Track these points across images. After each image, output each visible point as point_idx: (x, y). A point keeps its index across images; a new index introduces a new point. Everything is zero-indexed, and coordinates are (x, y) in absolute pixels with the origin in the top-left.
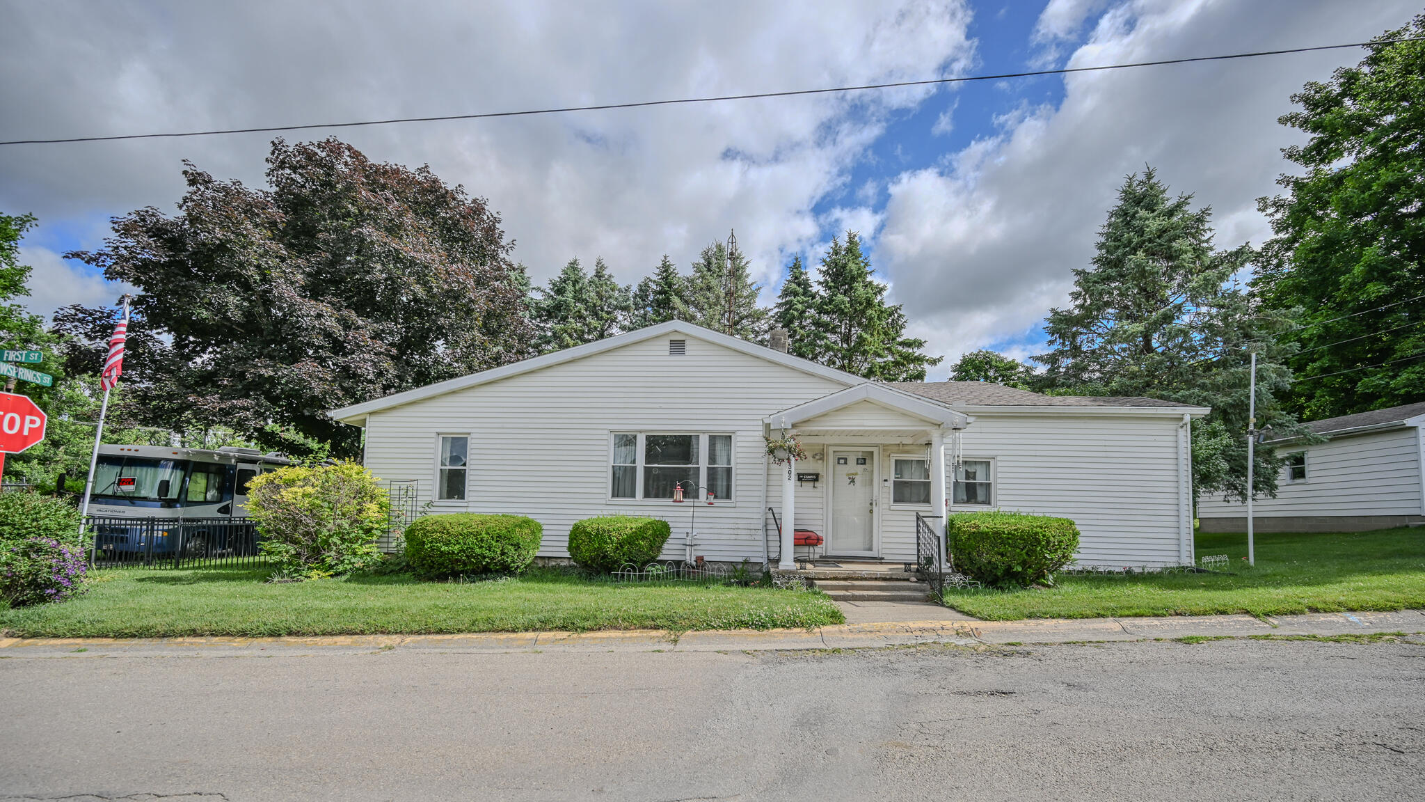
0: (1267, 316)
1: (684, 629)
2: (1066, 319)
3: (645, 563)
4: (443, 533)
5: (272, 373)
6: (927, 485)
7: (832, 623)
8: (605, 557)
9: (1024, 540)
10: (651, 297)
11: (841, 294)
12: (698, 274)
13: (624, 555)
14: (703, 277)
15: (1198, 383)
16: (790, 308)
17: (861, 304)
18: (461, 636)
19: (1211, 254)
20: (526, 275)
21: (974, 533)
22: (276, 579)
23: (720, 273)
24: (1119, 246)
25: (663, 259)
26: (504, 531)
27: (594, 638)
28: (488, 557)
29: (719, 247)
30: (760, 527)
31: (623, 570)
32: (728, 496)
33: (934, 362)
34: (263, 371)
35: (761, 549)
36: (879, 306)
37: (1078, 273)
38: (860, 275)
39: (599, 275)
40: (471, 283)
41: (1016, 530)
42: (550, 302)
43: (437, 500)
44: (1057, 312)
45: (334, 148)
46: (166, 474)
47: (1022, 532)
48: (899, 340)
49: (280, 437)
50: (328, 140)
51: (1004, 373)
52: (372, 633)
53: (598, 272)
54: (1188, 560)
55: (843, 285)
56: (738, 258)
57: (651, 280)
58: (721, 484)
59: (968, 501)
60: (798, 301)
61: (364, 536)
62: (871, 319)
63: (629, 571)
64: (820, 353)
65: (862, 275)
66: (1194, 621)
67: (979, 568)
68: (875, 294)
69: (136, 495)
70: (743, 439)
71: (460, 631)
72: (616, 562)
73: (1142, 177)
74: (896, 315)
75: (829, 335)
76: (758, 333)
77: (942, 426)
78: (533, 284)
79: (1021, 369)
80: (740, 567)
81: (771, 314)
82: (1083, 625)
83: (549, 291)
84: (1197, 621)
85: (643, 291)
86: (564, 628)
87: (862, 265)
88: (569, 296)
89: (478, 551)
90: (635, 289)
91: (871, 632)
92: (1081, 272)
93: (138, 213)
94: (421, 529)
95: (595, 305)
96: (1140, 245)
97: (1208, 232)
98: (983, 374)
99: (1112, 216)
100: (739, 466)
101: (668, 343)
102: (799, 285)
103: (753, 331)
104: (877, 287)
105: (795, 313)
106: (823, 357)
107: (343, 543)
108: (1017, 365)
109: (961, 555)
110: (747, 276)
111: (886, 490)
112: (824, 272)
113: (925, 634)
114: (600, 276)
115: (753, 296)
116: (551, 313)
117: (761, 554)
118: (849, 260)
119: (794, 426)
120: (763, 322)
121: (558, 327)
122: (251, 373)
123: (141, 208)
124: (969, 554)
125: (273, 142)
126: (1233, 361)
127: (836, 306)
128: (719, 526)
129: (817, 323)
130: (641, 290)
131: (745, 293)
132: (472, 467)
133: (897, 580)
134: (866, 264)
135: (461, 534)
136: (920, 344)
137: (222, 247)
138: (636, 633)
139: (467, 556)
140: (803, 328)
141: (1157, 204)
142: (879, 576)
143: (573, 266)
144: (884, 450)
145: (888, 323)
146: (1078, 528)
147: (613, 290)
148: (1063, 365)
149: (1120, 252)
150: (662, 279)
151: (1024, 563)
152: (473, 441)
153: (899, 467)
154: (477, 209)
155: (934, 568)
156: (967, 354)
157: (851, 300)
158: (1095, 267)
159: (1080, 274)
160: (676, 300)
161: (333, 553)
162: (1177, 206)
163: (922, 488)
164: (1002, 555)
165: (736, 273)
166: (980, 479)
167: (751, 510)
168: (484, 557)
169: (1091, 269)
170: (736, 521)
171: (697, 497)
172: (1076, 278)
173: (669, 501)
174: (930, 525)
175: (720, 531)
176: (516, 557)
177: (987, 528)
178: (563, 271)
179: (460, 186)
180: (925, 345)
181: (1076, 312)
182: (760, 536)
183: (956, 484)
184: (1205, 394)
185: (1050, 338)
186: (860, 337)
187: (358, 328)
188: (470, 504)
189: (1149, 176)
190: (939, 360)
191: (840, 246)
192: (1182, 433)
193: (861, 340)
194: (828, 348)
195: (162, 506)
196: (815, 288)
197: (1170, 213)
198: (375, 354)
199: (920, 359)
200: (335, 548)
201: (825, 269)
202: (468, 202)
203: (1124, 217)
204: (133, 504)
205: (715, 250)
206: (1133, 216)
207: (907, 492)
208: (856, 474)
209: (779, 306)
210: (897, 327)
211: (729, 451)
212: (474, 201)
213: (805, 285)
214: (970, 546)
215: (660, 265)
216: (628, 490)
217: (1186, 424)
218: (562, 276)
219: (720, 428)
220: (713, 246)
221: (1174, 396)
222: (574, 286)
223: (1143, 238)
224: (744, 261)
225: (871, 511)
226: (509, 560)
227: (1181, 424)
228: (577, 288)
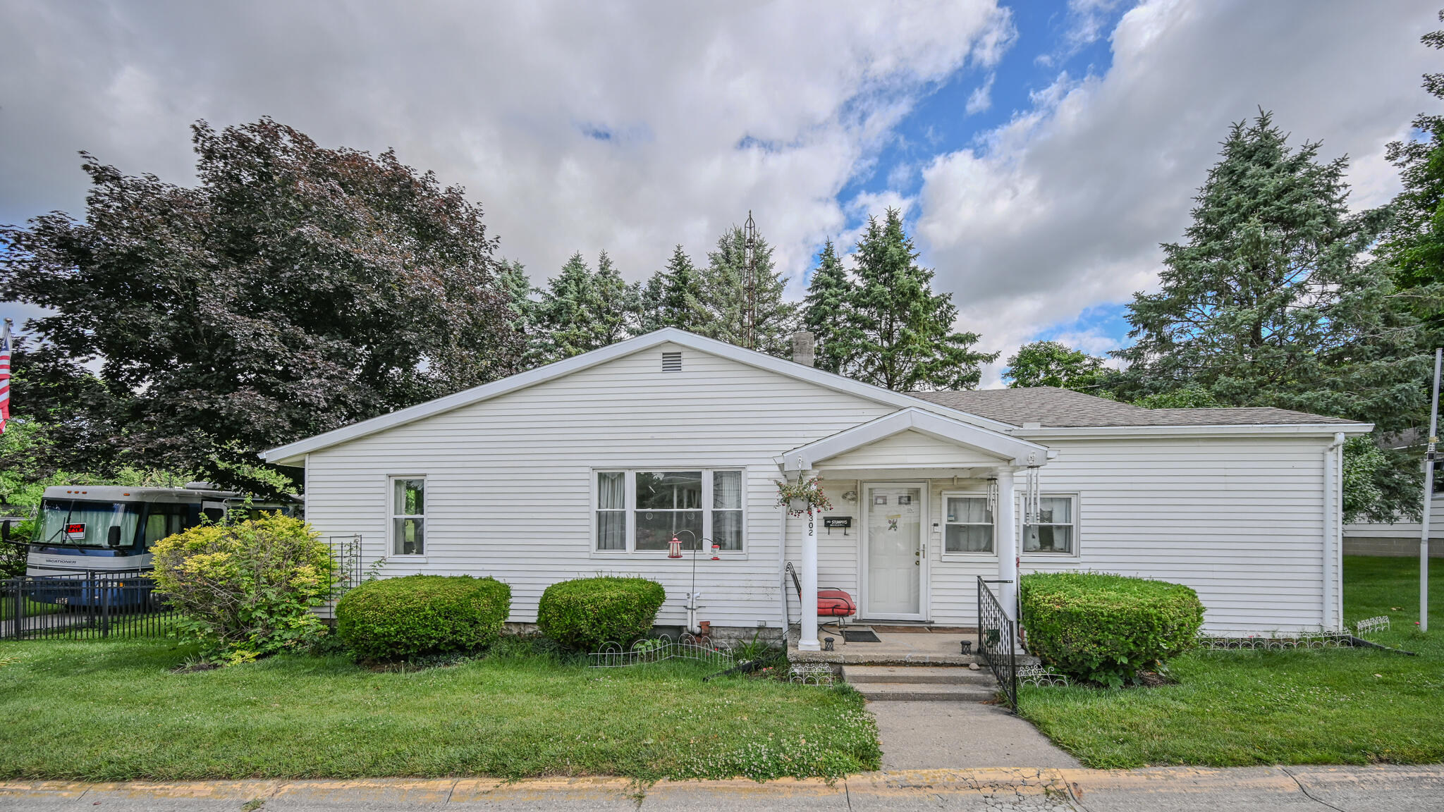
0: (1418, 293)
1: (653, 777)
2: (1155, 306)
3: (630, 641)
4: (376, 610)
5: (206, 406)
6: (989, 530)
7: (862, 769)
8: (579, 635)
9: (1131, 624)
10: (664, 295)
11: (880, 284)
12: (716, 266)
13: (602, 633)
14: (721, 269)
15: (1327, 381)
16: (821, 303)
17: (903, 294)
18: (355, 783)
19: (1343, 218)
20: (524, 275)
21: (1059, 612)
22: (189, 665)
23: (741, 265)
24: (1224, 212)
25: (676, 249)
26: (455, 603)
27: (529, 791)
28: (435, 638)
29: (738, 233)
30: (778, 584)
31: (603, 650)
32: (739, 547)
33: (990, 359)
34: (196, 404)
35: (780, 611)
36: (925, 296)
37: (1168, 248)
38: (902, 261)
39: (604, 272)
40: (439, 291)
41: (1120, 611)
42: (549, 305)
43: (391, 555)
44: (1143, 297)
45: (270, 131)
46: (117, 519)
47: (1128, 613)
48: (948, 335)
49: (237, 475)
50: (262, 121)
51: (1068, 366)
52: (242, 777)
53: (602, 269)
54: (1334, 623)
55: (883, 273)
56: (760, 246)
57: (663, 275)
58: (729, 528)
59: (1042, 549)
60: (831, 294)
61: (298, 606)
62: (916, 313)
63: (611, 651)
64: (857, 353)
65: (904, 260)
66: (1411, 775)
67: (1066, 659)
68: (920, 282)
69: (88, 543)
70: (755, 475)
71: (355, 775)
72: (593, 641)
73: (1252, 124)
74: (945, 306)
75: (866, 332)
76: (785, 332)
77: (1012, 463)
78: (533, 284)
79: (1087, 362)
80: (754, 633)
81: (799, 309)
82: (1236, 779)
83: (550, 292)
84: (1417, 775)
85: (655, 286)
86: (492, 772)
87: (905, 248)
88: (570, 297)
89: (421, 631)
90: (644, 286)
91: (918, 787)
92: (1173, 247)
93: (41, 219)
94: (352, 605)
95: (599, 306)
96: (1253, 209)
97: (1342, 189)
98: (1044, 367)
99: (1213, 176)
100: (751, 509)
101: (660, 357)
102: (831, 274)
103: (779, 330)
104: (922, 273)
105: (827, 308)
106: (861, 357)
107: (271, 616)
108: (1083, 358)
109: (1040, 638)
110: (771, 266)
111: (936, 536)
112: (861, 259)
113: (999, 792)
114: (606, 273)
115: (779, 288)
116: (554, 316)
117: (780, 618)
118: (889, 243)
119: (814, 465)
120: (791, 318)
121: (559, 333)
122: (181, 407)
123: (45, 213)
124: (1052, 638)
125: (194, 126)
126: (1371, 351)
127: (875, 299)
128: (726, 583)
129: (854, 319)
130: (651, 287)
131: (770, 286)
132: (430, 516)
133: (952, 665)
134: (910, 247)
135: (398, 612)
136: (972, 339)
137: (133, 257)
138: (585, 783)
139: (407, 638)
140: (836, 324)
141: (1275, 158)
142: (927, 661)
143: (576, 262)
144: (933, 486)
145: (935, 316)
146: (1204, 604)
147: (619, 288)
148: (1149, 362)
149: (1225, 219)
150: (676, 273)
151: (1130, 655)
152: (430, 484)
153: (952, 508)
154: (452, 201)
155: (1003, 648)
156: (1026, 345)
157: (892, 290)
158: (1190, 239)
159: (1171, 250)
160: (690, 298)
161: (259, 629)
162: (1299, 159)
163: (983, 534)
164: (1099, 643)
165: (760, 264)
166: (1058, 520)
167: (766, 564)
168: (431, 638)
169: (1185, 242)
170: (749, 577)
171: (700, 547)
172: (1167, 255)
173: (664, 554)
174: (995, 593)
175: (728, 590)
176: (472, 634)
177: (1078, 606)
178: (565, 268)
179: (430, 172)
180: (979, 339)
181: (1167, 296)
182: (779, 596)
183: (1026, 529)
184: (1336, 395)
185: (1132, 328)
186: (903, 334)
187: (307, 348)
188: (430, 561)
189: (1263, 122)
190: (996, 356)
191: (879, 227)
192: (1330, 456)
193: (906, 339)
194: (865, 348)
195: (116, 555)
196: (850, 278)
197: (1292, 168)
198: (327, 378)
199: (972, 358)
200: (261, 623)
201: (861, 254)
202: (442, 191)
203: (1231, 175)
204: (84, 553)
205: (734, 237)
206: (1243, 174)
207: (963, 538)
208: (899, 516)
209: (809, 299)
210: (945, 320)
211: (739, 491)
212: (450, 190)
213: (840, 274)
214: (1053, 629)
215: (673, 257)
216: (617, 541)
217: (1338, 446)
218: (564, 275)
219: (724, 462)
220: (732, 233)
221: (1297, 399)
222: (577, 285)
223: (1257, 201)
224: (767, 249)
225: (918, 563)
226: (464, 639)
227: (1331, 445)
228: (581, 287)
